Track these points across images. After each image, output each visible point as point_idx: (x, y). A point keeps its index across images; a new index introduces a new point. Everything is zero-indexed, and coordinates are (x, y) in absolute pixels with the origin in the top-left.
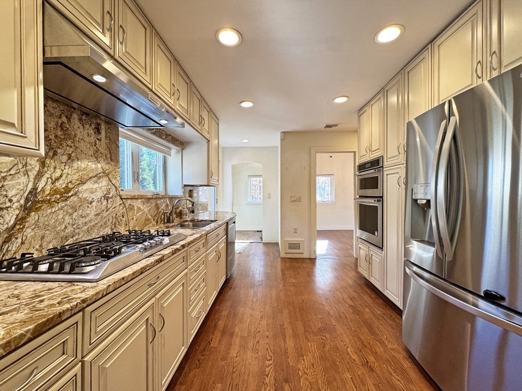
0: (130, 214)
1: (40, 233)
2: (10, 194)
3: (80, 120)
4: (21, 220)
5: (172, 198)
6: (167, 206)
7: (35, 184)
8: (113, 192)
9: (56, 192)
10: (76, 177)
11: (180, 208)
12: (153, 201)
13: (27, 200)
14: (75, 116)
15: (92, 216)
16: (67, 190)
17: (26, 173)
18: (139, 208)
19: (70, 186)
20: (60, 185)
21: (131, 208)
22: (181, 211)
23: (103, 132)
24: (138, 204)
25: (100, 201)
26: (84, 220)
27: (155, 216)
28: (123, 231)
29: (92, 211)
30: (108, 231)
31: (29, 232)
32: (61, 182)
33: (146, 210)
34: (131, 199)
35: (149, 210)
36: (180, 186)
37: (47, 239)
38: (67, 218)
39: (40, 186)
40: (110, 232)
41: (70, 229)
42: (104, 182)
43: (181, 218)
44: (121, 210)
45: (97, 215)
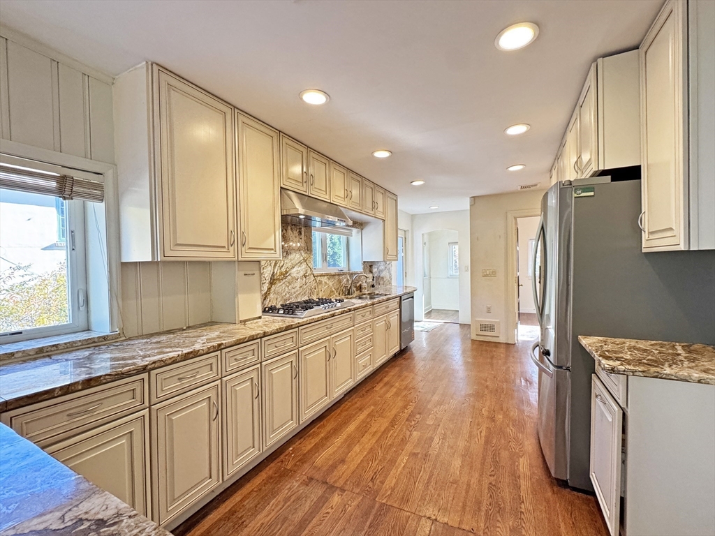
0: (320, 287)
1: (276, 296)
2: (266, 276)
3: (292, 229)
4: (269, 289)
5: (351, 275)
6: (348, 280)
7: (274, 270)
8: (309, 272)
9: (281, 274)
10: (290, 264)
11: (360, 283)
12: (337, 277)
13: (271, 279)
14: (289, 228)
15: (298, 288)
16: (286, 272)
17: (270, 265)
18: (325, 283)
19: (288, 270)
20: (283, 270)
21: (320, 282)
22: (360, 285)
23: (303, 233)
24: (324, 279)
25: (302, 278)
26: (293, 290)
27: (338, 289)
28: (315, 298)
29: (298, 284)
30: (306, 298)
31: (272, 295)
32: (283, 268)
33: (331, 284)
34: (320, 276)
35: (333, 285)
36: (361, 263)
37: (279, 300)
38: (286, 288)
39: (276, 271)
40: (307, 299)
41: (288, 295)
42: (304, 266)
43: (361, 291)
44: (314, 284)
45: (300, 287)
